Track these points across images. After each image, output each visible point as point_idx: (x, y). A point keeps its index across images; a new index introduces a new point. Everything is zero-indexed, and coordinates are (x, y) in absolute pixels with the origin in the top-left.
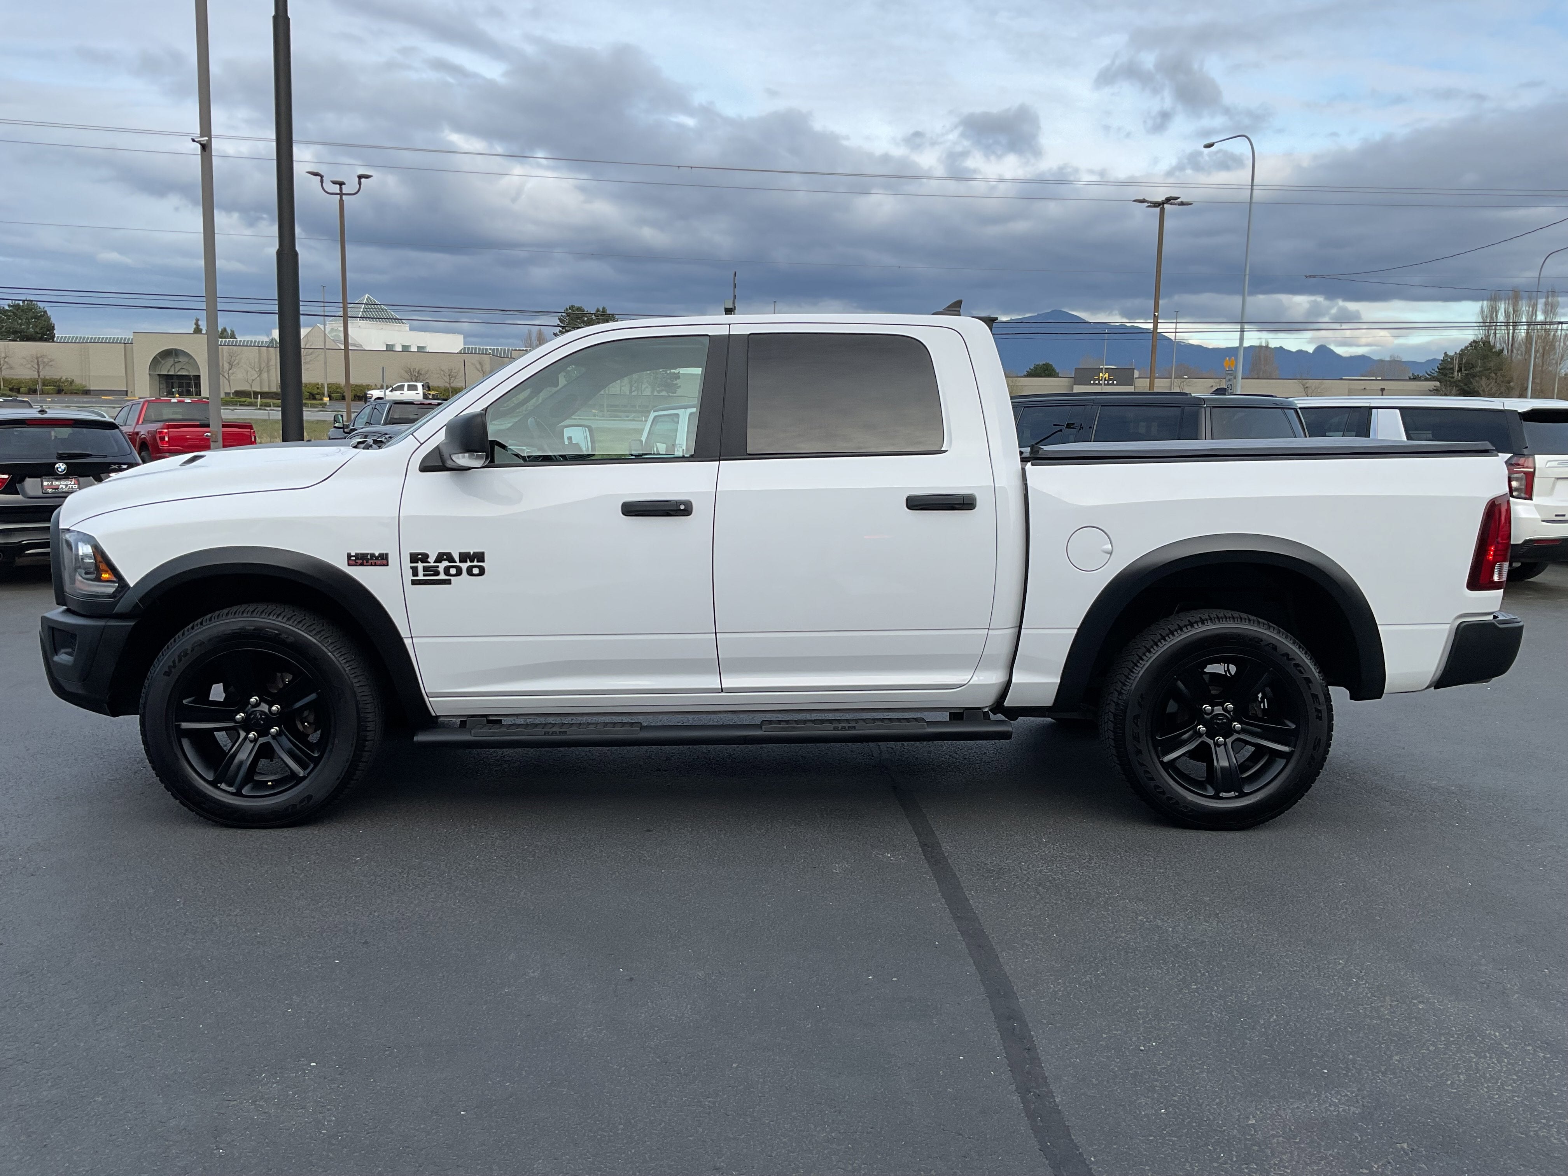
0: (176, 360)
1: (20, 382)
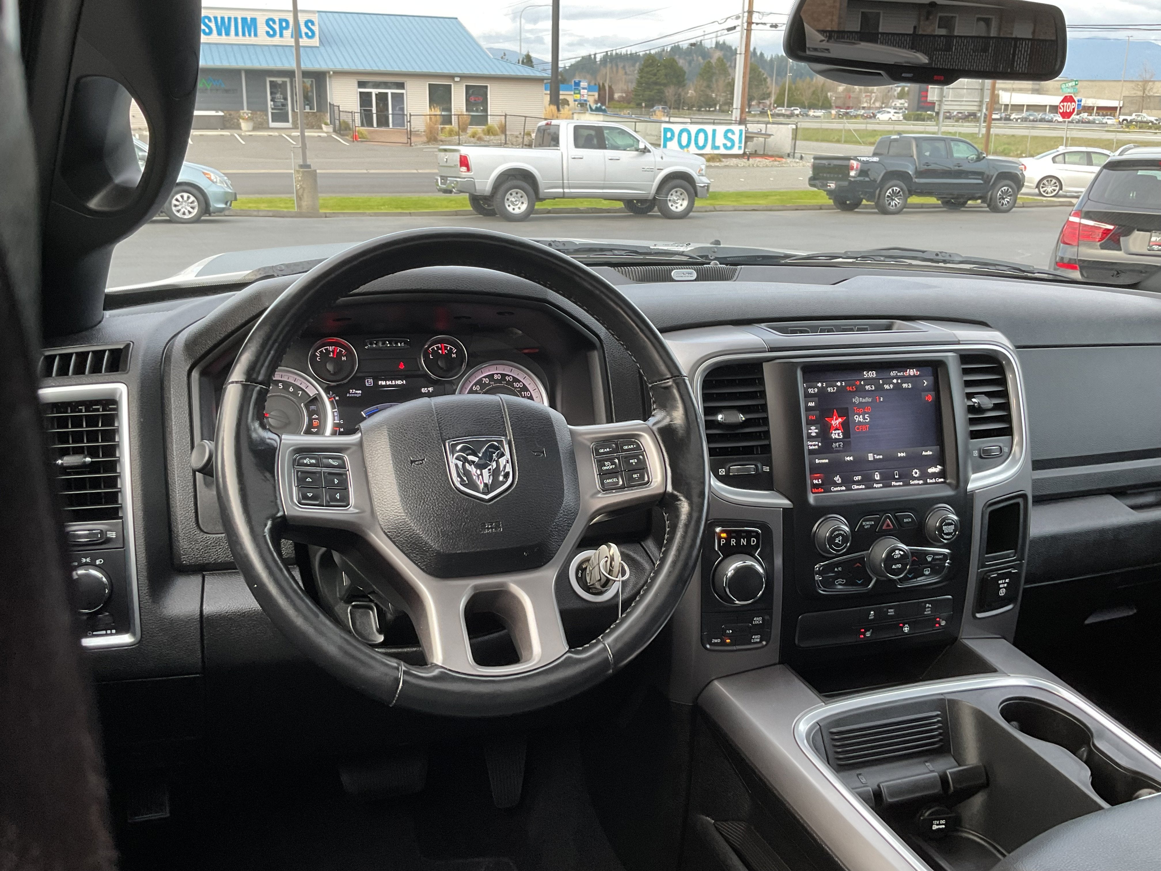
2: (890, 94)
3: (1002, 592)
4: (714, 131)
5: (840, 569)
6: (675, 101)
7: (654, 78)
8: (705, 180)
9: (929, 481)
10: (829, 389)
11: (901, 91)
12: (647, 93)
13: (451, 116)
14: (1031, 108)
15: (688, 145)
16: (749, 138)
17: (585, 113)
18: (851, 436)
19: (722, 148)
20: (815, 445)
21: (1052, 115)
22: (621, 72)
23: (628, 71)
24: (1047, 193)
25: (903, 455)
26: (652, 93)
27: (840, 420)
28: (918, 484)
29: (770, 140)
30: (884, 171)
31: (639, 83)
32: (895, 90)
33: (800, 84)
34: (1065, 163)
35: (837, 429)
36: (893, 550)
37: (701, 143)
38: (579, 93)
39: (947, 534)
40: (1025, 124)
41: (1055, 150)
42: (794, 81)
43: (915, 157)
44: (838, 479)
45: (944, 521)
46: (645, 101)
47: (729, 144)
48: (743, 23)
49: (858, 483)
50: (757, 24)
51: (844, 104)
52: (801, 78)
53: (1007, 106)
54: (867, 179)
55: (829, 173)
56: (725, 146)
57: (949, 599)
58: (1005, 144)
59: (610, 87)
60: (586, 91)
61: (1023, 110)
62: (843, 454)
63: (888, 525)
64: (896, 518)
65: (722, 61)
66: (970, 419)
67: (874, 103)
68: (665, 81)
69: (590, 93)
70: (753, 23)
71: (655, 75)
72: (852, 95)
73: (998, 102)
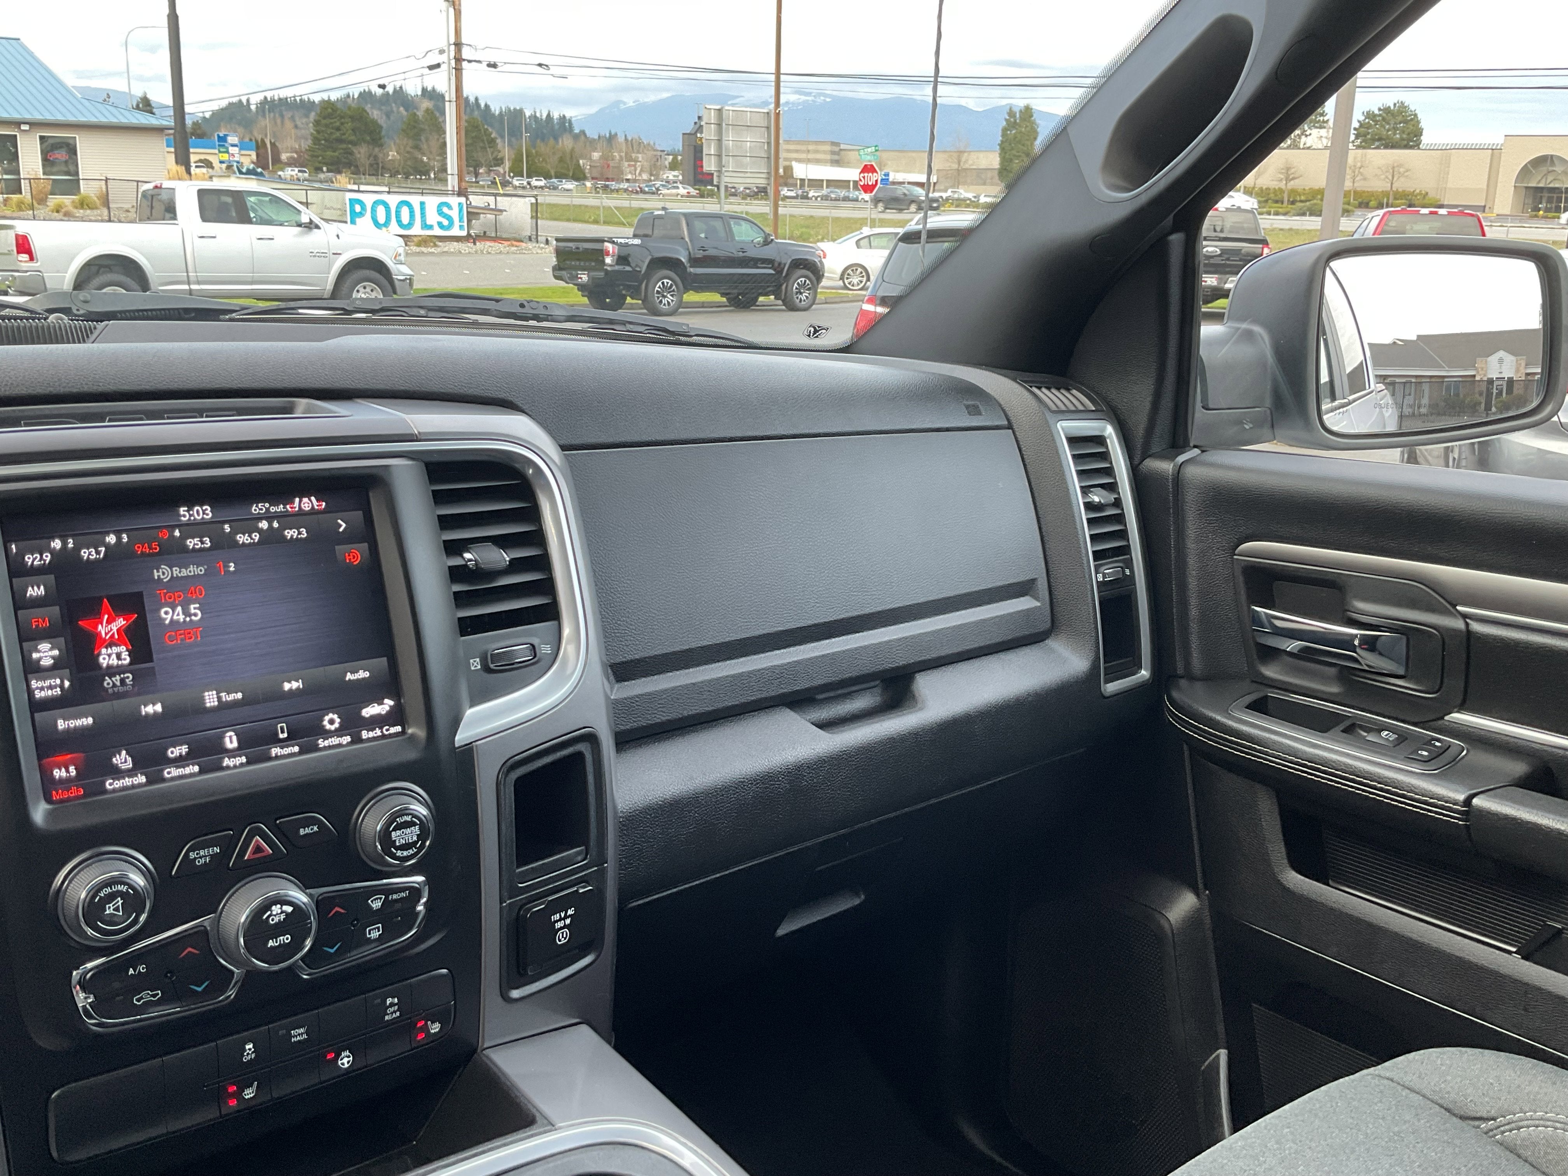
0: (1551, 169)
1: (1372, 194)
2: (659, 163)
3: (562, 938)
4: (422, 204)
5: (142, 968)
6: (371, 165)
7: (338, 134)
8: (405, 270)
9: (365, 735)
10: (85, 554)
11: (673, 159)
12: (329, 153)
13: (19, 180)
14: (832, 183)
15: (387, 224)
16: (472, 215)
17: (229, 176)
18: (155, 656)
19: (436, 227)
20: (51, 687)
21: (857, 193)
22: (289, 124)
23: (298, 123)
24: (853, 285)
25: (295, 685)
26: (336, 154)
27: (121, 622)
28: (340, 745)
29: (502, 217)
30: (650, 258)
31: (316, 140)
32: (666, 159)
33: (542, 148)
34: (871, 247)
35: (111, 643)
36: (266, 906)
37: (405, 219)
38: (227, 152)
39: (403, 847)
40: (826, 203)
41: (858, 232)
42: (533, 143)
43: (687, 239)
44: (122, 760)
45: (397, 821)
46: (326, 164)
47: (446, 222)
48: (449, 60)
49: (180, 761)
50: (470, 61)
51: (602, 174)
52: (543, 140)
53: (802, 180)
54: (628, 268)
55: (578, 260)
56: (440, 225)
57: (443, 975)
58: (802, 227)
59: (273, 145)
60: (236, 149)
61: (822, 187)
62: (133, 700)
63: (258, 849)
64: (278, 830)
65: (432, 113)
66: (456, 594)
67: (640, 174)
68: (353, 138)
69: (243, 152)
70: (464, 60)
71: (338, 129)
72: (612, 164)
73: (793, 177)
